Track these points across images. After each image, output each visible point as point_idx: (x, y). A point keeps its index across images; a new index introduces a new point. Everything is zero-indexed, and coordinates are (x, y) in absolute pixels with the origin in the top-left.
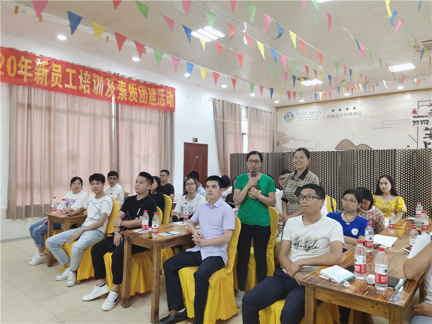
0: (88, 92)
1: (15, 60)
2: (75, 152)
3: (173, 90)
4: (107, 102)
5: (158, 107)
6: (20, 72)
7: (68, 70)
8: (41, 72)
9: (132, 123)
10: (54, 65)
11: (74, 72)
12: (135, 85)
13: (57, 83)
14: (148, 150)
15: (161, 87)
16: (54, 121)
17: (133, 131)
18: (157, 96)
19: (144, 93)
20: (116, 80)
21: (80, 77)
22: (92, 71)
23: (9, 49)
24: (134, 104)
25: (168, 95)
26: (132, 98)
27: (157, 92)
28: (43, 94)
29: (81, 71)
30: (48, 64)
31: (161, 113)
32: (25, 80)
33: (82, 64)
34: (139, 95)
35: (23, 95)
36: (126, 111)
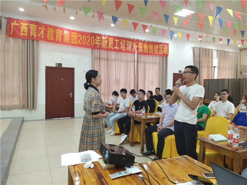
0: (124, 50)
1: (94, 38)
2: (119, 79)
3: (168, 44)
4: (133, 54)
5: (159, 55)
6: (96, 43)
7: (116, 40)
8: (104, 42)
9: (145, 64)
10: (110, 38)
11: (118, 41)
12: (147, 44)
13: (111, 47)
14: (153, 77)
15: (161, 43)
16: (110, 65)
17: (146, 68)
18: (158, 49)
19: (151, 48)
20: (138, 42)
21: (121, 43)
22: (126, 39)
23: (91, 33)
24: (146, 54)
25: (165, 47)
26: (145, 51)
27: (159, 46)
28: (105, 52)
29: (121, 40)
30: (107, 38)
31: (160, 58)
32: (98, 47)
33: (122, 36)
34: (149, 49)
35: (97, 53)
36: (142, 58)
